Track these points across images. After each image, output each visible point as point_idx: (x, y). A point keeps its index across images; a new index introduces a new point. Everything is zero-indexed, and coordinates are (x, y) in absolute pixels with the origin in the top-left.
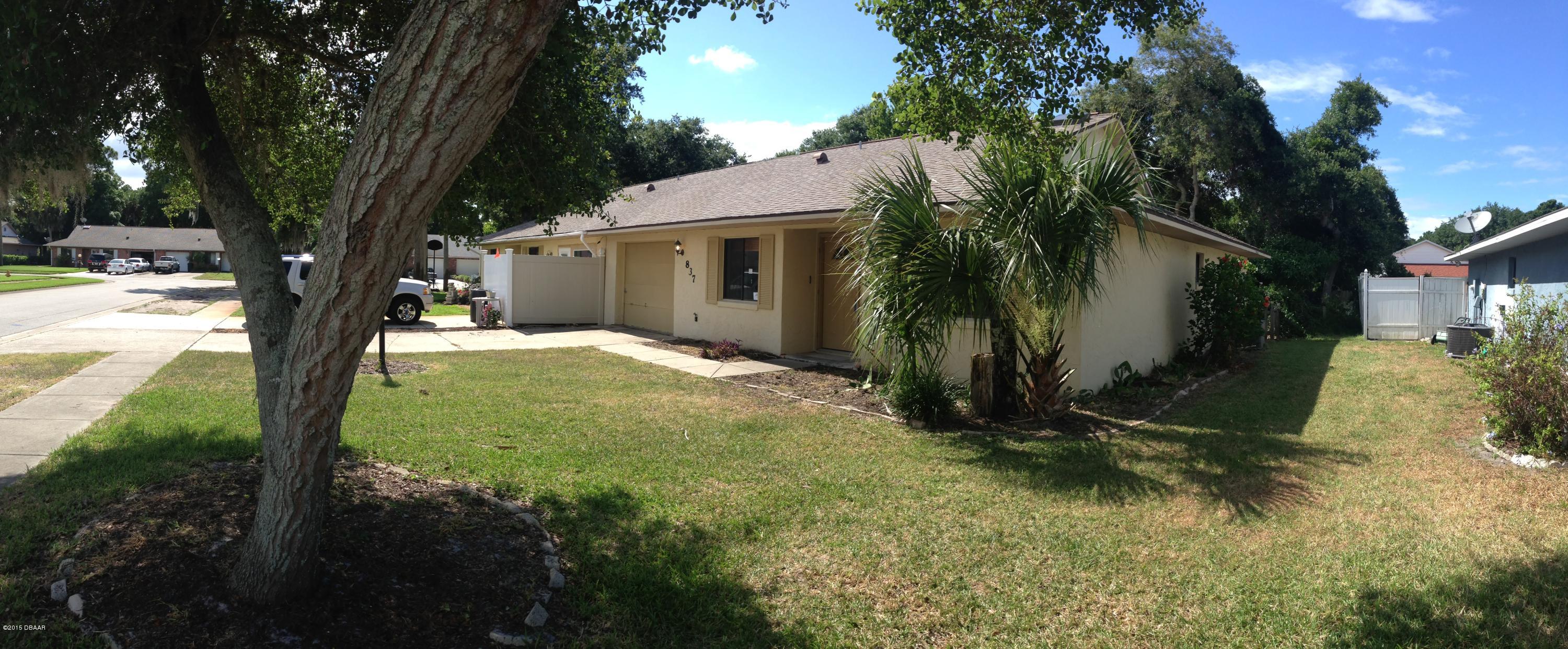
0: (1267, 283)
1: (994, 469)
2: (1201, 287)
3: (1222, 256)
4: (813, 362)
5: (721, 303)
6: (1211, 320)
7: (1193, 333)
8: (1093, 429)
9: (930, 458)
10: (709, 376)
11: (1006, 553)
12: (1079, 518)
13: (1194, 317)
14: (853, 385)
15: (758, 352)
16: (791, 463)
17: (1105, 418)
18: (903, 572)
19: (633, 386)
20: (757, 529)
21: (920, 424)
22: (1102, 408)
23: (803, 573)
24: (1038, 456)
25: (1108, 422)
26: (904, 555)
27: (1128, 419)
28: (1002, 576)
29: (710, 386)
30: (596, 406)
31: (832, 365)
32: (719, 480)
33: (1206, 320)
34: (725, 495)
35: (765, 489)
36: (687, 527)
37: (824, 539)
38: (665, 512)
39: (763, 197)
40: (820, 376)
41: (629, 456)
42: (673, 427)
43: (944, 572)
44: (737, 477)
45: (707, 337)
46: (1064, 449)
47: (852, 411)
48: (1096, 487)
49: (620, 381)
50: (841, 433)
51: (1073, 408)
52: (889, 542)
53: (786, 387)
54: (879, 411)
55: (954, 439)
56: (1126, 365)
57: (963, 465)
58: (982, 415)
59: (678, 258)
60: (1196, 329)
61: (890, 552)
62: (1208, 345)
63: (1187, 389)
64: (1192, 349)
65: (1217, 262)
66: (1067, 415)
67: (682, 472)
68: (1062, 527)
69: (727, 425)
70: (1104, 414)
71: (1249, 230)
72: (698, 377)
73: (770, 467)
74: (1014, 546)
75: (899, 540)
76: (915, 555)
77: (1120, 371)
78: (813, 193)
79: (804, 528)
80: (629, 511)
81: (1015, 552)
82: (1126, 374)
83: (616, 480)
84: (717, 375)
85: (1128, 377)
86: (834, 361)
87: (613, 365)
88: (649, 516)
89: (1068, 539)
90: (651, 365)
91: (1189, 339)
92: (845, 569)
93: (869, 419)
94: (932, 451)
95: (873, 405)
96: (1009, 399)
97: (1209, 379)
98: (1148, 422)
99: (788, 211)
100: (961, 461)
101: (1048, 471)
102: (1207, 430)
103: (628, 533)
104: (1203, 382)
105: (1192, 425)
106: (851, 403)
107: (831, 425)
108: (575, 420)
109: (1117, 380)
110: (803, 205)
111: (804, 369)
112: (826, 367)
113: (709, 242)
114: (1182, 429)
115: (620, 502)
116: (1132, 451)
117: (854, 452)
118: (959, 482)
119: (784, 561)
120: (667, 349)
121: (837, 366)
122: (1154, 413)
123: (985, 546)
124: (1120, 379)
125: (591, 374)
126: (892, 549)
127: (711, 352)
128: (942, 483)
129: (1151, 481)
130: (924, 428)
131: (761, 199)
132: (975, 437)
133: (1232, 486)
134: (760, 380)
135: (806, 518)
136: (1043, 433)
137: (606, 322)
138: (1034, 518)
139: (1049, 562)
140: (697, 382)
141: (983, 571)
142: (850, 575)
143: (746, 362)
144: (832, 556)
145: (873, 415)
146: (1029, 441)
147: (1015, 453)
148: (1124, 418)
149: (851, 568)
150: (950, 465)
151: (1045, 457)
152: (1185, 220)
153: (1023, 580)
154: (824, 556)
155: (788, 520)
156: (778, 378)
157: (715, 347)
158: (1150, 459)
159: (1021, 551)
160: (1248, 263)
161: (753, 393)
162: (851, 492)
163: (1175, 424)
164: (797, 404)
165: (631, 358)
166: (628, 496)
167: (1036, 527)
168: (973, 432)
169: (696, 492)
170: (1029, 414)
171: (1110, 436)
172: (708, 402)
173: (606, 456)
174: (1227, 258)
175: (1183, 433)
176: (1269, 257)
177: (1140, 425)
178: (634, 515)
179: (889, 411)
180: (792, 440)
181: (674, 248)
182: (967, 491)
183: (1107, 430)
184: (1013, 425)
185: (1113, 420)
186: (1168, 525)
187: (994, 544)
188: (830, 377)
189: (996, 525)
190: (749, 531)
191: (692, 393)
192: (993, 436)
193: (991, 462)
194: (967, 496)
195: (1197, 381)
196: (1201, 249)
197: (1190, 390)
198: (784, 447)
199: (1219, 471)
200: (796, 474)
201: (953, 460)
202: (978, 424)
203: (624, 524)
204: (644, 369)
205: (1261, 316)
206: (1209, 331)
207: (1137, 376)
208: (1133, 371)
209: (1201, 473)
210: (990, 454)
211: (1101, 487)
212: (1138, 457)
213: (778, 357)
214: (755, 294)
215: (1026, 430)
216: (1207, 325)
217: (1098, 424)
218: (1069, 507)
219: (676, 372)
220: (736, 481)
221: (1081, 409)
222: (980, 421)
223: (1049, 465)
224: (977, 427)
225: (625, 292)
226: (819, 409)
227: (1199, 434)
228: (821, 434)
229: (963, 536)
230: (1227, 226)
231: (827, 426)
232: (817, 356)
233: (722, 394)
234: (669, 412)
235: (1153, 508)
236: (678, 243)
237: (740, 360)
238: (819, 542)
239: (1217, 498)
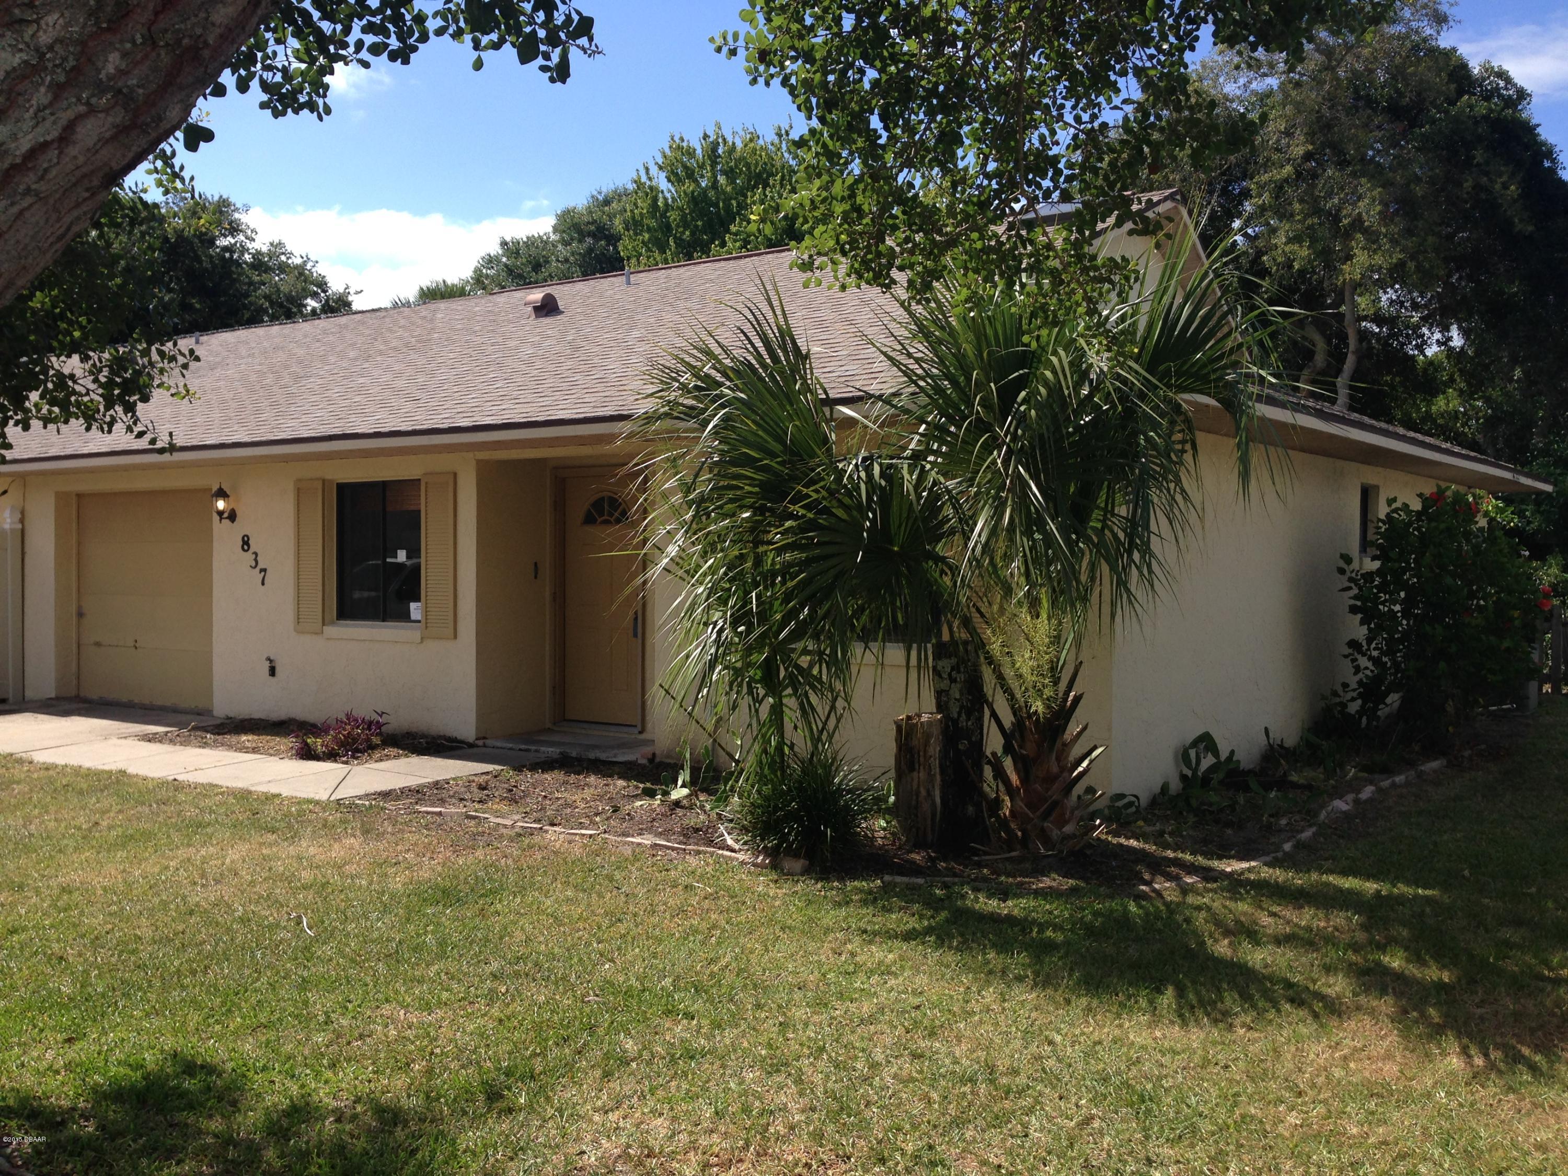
0: (1540, 553)
1: (958, 949)
2: (1377, 564)
3: (1429, 489)
4: (552, 751)
5: (330, 631)
6: (1401, 641)
7: (1357, 670)
8: (1147, 876)
9: (827, 931)
10: (323, 796)
11: (1007, 1104)
12: (1143, 1048)
13: (1360, 633)
14: (651, 794)
15: (424, 736)
16: (552, 957)
17: (1170, 854)
18: (818, 1136)
19: (147, 836)
20: (509, 1088)
21: (798, 865)
22: (1161, 833)
23: (625, 1156)
24: (1042, 927)
25: (1177, 862)
26: (813, 1109)
27: (1220, 858)
28: (1008, 1144)
29: (333, 817)
30: (66, 890)
31: (592, 755)
32: (406, 1007)
33: (1390, 641)
34: (428, 1034)
35: (508, 1011)
36: (359, 1109)
37: (652, 1091)
38: (303, 1086)
39: (422, 388)
40: (573, 778)
41: (183, 988)
42: (271, 915)
43: (895, 1136)
44: (445, 995)
45: (299, 713)
46: (1096, 914)
47: (655, 846)
48: (1170, 992)
49: (110, 828)
50: (641, 892)
51: (1100, 832)
52: (780, 1088)
53: (504, 807)
54: (710, 843)
55: (870, 892)
56: (1206, 742)
57: (897, 943)
58: (918, 845)
59: (220, 528)
60: (1363, 662)
61: (785, 1105)
62: (1394, 699)
63: (1350, 797)
64: (1353, 708)
65: (1416, 505)
66: (1090, 846)
67: (319, 1003)
68: (1110, 1061)
69: (392, 896)
70: (1166, 846)
71: (1491, 423)
72: (300, 802)
73: (508, 969)
74: (1021, 1093)
75: (799, 1081)
76: (835, 1106)
77: (1192, 753)
78: (539, 381)
79: (607, 1075)
80: (220, 1099)
81: (1027, 1102)
82: (1208, 761)
83: (169, 1043)
84: (344, 793)
85: (1212, 769)
86: (595, 747)
87: (81, 793)
88: (269, 1100)
89: (1126, 1084)
90: (176, 786)
91: (1345, 685)
92: (703, 1142)
93: (693, 861)
94: (830, 917)
95: (697, 830)
96: (971, 810)
97: (1400, 779)
98: (1265, 864)
99: (488, 421)
100: (891, 935)
101: (1067, 954)
102: (1403, 889)
103: (227, 1141)
104: (1386, 784)
105: (1368, 876)
106: (650, 830)
107: (618, 875)
108: (25, 929)
109: (1189, 773)
110: (520, 408)
111: (533, 768)
112: (579, 760)
113: (299, 492)
114: (1349, 883)
115: (189, 1084)
116: (1237, 922)
117: (677, 927)
118: (896, 976)
119: (578, 1139)
120: (205, 745)
121: (603, 756)
122: (1278, 848)
123: (967, 1089)
124: (1195, 771)
125: (28, 820)
126: (788, 1097)
127: (317, 744)
128: (862, 976)
129: (1289, 985)
130: (806, 872)
131: (418, 395)
132: (912, 888)
133: (1479, 1011)
134: (444, 794)
135: (607, 1056)
136: (1046, 882)
137: (29, 694)
138: (1051, 1043)
139: (1096, 1124)
140: (301, 813)
141: (969, 1134)
142: (716, 1149)
143: (403, 761)
144: (674, 1119)
145: (698, 853)
146: (1017, 896)
147: (994, 919)
148: (1209, 855)
149: (715, 1138)
150: (871, 942)
151: (1057, 927)
152: (1326, 407)
153: (1049, 1153)
154: (660, 1121)
155: (570, 1066)
156: (482, 788)
157: (326, 731)
158: (1278, 941)
159: (1037, 1102)
160: (1490, 504)
161: (438, 823)
162: (684, 1000)
163: (1332, 872)
164: (537, 839)
165: (123, 773)
166: (209, 1069)
167: (1059, 1060)
168: (905, 879)
169: (361, 1037)
170: (1010, 843)
171: (1185, 890)
172: (337, 852)
173: (126, 995)
174: (1439, 496)
175: (1350, 891)
176: (1548, 488)
177: (1250, 870)
178: (234, 1103)
179: (730, 842)
180: (540, 911)
181: (212, 505)
182: (914, 992)
183: (1177, 878)
184: (979, 865)
185: (1188, 857)
186: (1338, 1073)
187: (983, 1088)
188: (592, 779)
189: (982, 1054)
190: (493, 1095)
191: (294, 837)
192: (946, 886)
193: (951, 937)
194: (917, 1001)
195: (1371, 783)
196: (1371, 475)
197: (1357, 801)
198: (529, 928)
199: (1446, 977)
200: (565, 978)
201: (875, 934)
202: (913, 862)
203: (216, 1125)
204: (163, 794)
205: (1531, 636)
206: (1396, 664)
207: (1232, 766)
208: (1224, 756)
209: (1399, 977)
210: (947, 920)
211: (1181, 993)
212: (1252, 934)
213: (471, 746)
214: (413, 606)
215: (1008, 875)
216: (1390, 652)
217: (1158, 866)
218: (1120, 1026)
219: (244, 795)
220: (442, 1004)
221: (1117, 834)
222: (916, 857)
223: (1067, 943)
224: (913, 870)
225: (80, 615)
226: (585, 846)
227: (1390, 896)
228: (600, 896)
229: (921, 1072)
230: (1428, 416)
231: (610, 878)
232: (556, 738)
233: (366, 832)
234: (252, 883)
235: (1299, 1039)
236: (221, 494)
237: (388, 757)
238: (643, 1097)
239: (1437, 1032)
